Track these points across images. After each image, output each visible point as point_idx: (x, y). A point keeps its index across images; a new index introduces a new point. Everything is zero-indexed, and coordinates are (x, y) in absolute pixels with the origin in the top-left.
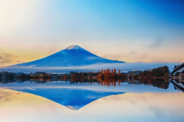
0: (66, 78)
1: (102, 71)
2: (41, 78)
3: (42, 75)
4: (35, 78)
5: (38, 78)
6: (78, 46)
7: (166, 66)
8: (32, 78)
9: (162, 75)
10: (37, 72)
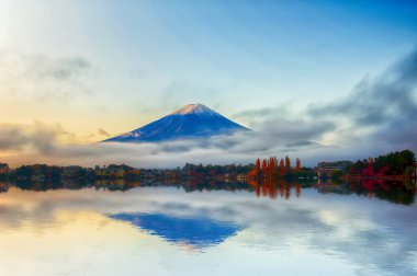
0: (177, 178)
1: (258, 161)
2: (120, 178)
3: (121, 173)
4: (107, 178)
5: (114, 178)
6: (203, 107)
7: (407, 151)
8: (99, 178)
9: (400, 172)
10: (112, 166)
